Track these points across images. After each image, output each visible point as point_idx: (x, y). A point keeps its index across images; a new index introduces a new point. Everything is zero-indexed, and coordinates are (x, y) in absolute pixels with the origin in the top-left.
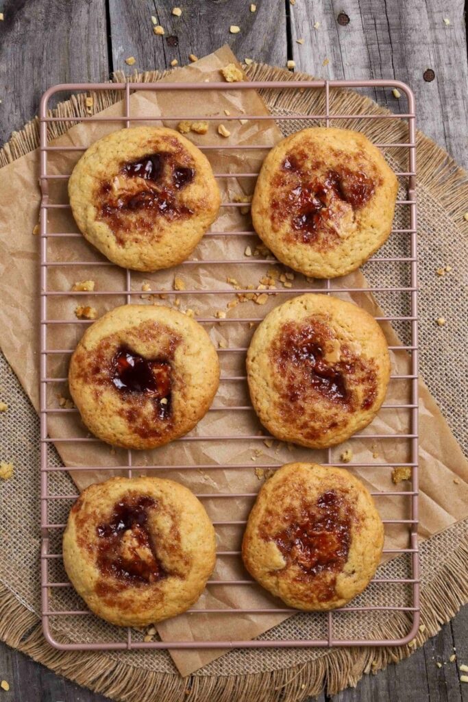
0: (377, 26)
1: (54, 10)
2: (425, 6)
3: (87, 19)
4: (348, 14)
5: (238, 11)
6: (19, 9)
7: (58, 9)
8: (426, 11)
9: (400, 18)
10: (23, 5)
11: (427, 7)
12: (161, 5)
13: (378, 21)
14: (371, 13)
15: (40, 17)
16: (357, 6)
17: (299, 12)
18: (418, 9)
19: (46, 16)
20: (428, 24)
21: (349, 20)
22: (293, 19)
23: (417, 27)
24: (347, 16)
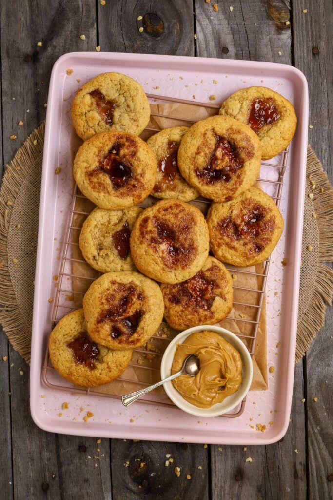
0: (244, 54)
1: (69, 42)
2: (269, 44)
3: (87, 46)
4: (228, 47)
5: (168, 45)
6: (51, 40)
7: (71, 41)
8: (270, 47)
9: (256, 50)
10: (52, 38)
11: (270, 45)
12: (127, 40)
13: (244, 52)
14: (240, 47)
15: (62, 45)
16: (233, 43)
17: (201, 46)
18: (266, 46)
19: (65, 44)
20: (271, 54)
21: (228, 51)
22: (198, 50)
23: (265, 55)
24: (227, 49)
